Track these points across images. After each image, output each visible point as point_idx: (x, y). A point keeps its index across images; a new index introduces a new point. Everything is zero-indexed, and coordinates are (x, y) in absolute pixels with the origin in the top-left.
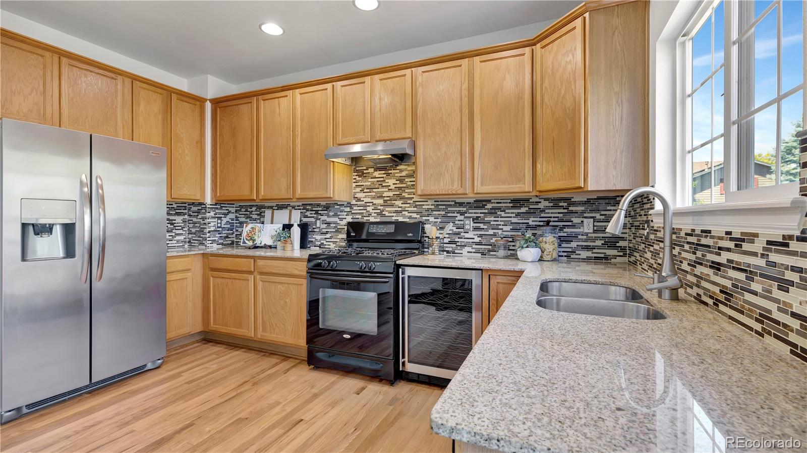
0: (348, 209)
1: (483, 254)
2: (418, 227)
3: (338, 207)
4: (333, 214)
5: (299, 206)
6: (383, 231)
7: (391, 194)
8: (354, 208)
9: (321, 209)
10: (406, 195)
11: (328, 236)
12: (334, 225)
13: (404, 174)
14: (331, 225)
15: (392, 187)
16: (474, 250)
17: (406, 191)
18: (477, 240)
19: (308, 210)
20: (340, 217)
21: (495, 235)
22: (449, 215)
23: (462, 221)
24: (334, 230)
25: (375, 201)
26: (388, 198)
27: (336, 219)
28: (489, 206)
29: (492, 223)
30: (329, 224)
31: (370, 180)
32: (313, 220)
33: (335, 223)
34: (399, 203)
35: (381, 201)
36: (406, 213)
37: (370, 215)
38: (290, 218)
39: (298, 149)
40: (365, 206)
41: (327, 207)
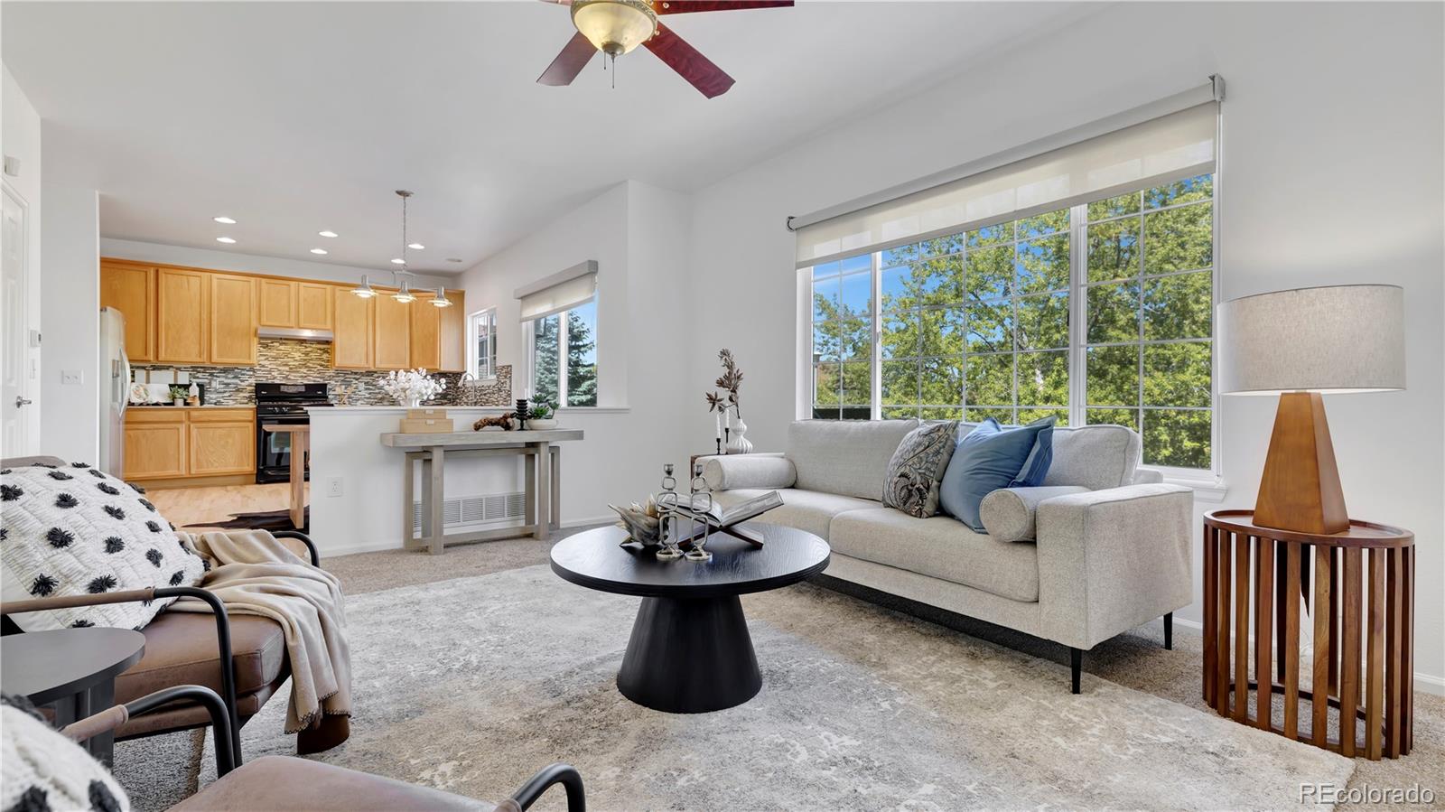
0: (251, 373)
2: (323, 387)
3: (239, 370)
4: (233, 376)
5: (187, 368)
6: (294, 390)
7: (297, 363)
8: (258, 372)
9: (217, 371)
10: (311, 365)
11: (225, 395)
12: (234, 386)
13: (309, 350)
14: (230, 385)
15: (298, 358)
17: (311, 362)
18: (367, 396)
19: (199, 372)
20: (241, 379)
21: (379, 393)
22: (346, 380)
23: (357, 384)
24: (234, 390)
25: (280, 368)
26: (294, 366)
27: (237, 381)
28: (376, 375)
30: (227, 384)
31: (274, 351)
32: (206, 381)
33: (237, 384)
34: (305, 370)
35: (287, 368)
36: (311, 378)
37: (274, 378)
38: (176, 379)
39: (214, 322)
40: (270, 371)
41: (225, 371)
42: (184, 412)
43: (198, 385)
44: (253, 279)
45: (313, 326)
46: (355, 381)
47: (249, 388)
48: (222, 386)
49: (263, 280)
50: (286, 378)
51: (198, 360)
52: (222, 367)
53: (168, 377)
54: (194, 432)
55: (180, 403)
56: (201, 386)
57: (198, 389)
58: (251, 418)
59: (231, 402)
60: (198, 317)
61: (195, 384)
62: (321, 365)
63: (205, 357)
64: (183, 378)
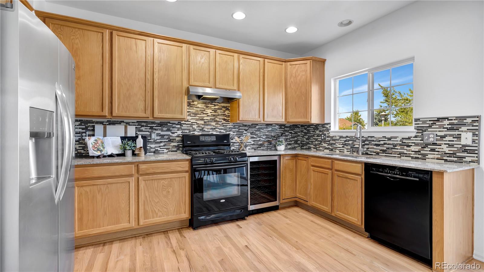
0: (179, 126)
1: (255, 149)
2: (226, 137)
3: (171, 124)
4: (166, 129)
5: (134, 123)
6: (209, 140)
7: (209, 118)
8: (184, 126)
9: (155, 125)
10: (218, 120)
11: (162, 144)
12: (167, 137)
13: (217, 107)
14: (165, 137)
15: (210, 114)
16: (251, 148)
17: (218, 117)
18: (253, 143)
19: (143, 126)
20: (172, 131)
22: (240, 131)
23: (246, 134)
24: (167, 140)
25: (198, 122)
26: (207, 121)
27: (169, 133)
28: (257, 127)
29: (259, 135)
30: (163, 136)
31: (195, 109)
32: (148, 133)
34: (214, 124)
35: (202, 122)
36: (218, 129)
37: (194, 131)
38: (126, 132)
39: (156, 82)
40: (192, 125)
41: (161, 125)
42: (133, 166)
43: (142, 137)
44: (184, 46)
45: (225, 87)
46: (245, 132)
47: (177, 139)
48: (159, 138)
49: (192, 47)
50: (202, 130)
51: (144, 115)
52: (159, 122)
53: (120, 130)
54: (142, 184)
55: (129, 153)
56: (144, 137)
57: (142, 140)
58: (187, 169)
59: (166, 151)
60: (144, 76)
61: (140, 137)
62: (224, 120)
63: (148, 114)
64: (131, 132)
